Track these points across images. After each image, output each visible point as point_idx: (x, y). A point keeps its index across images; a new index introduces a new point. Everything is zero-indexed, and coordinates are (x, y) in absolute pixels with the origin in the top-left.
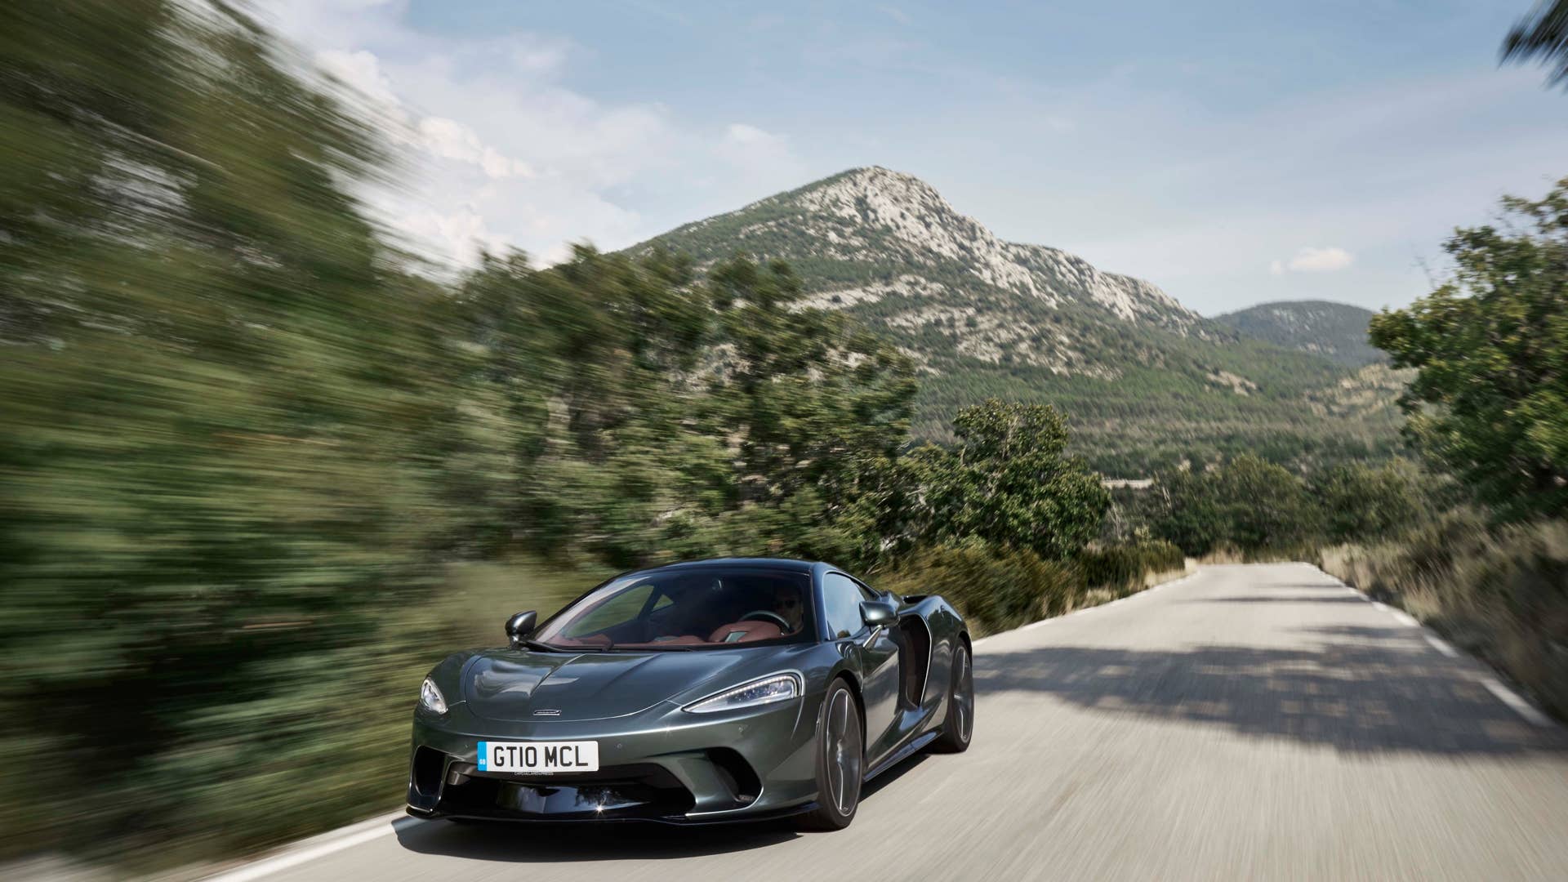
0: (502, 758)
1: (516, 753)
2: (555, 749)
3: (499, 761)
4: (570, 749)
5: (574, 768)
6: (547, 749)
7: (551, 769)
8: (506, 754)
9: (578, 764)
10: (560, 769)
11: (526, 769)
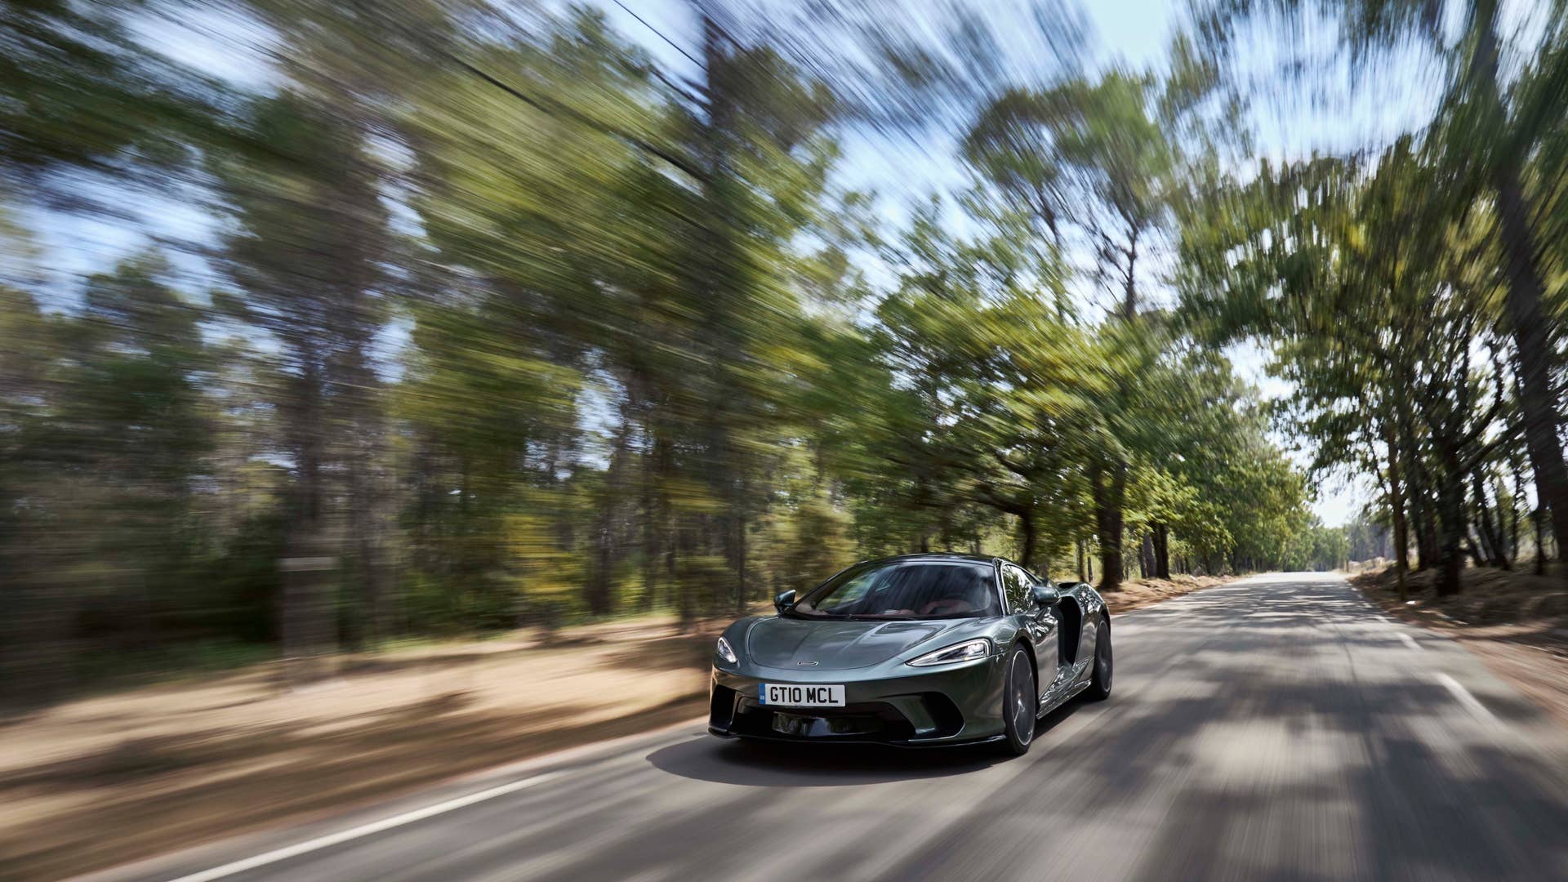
0: (776, 696)
1: (787, 692)
2: (814, 689)
3: (774, 698)
4: (825, 690)
5: (828, 704)
6: (808, 689)
7: (811, 704)
8: (779, 692)
9: (831, 701)
10: (818, 704)
11: (793, 704)
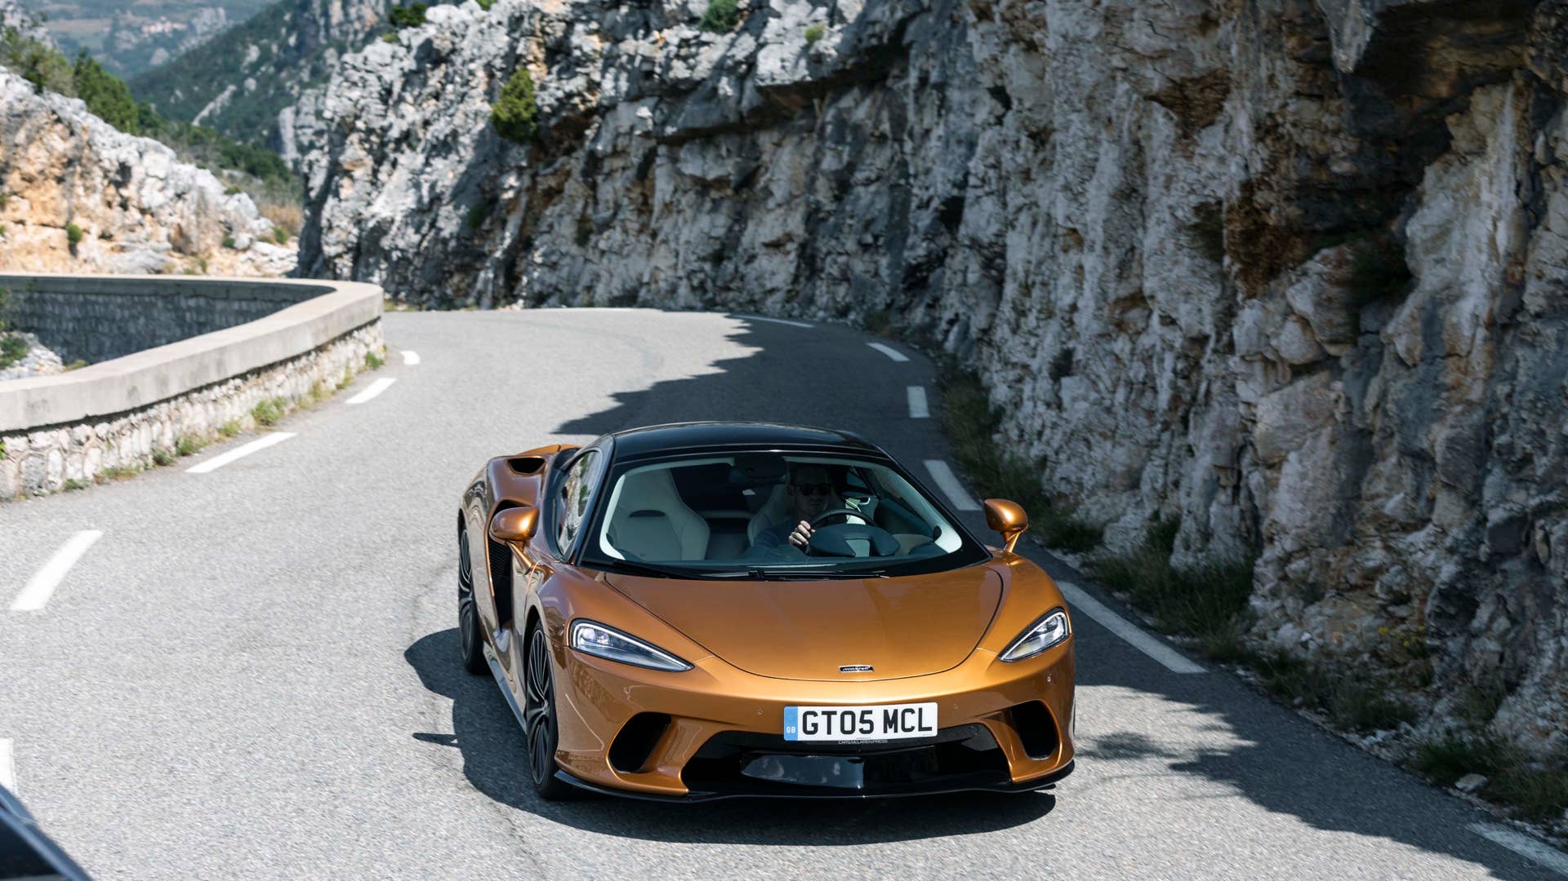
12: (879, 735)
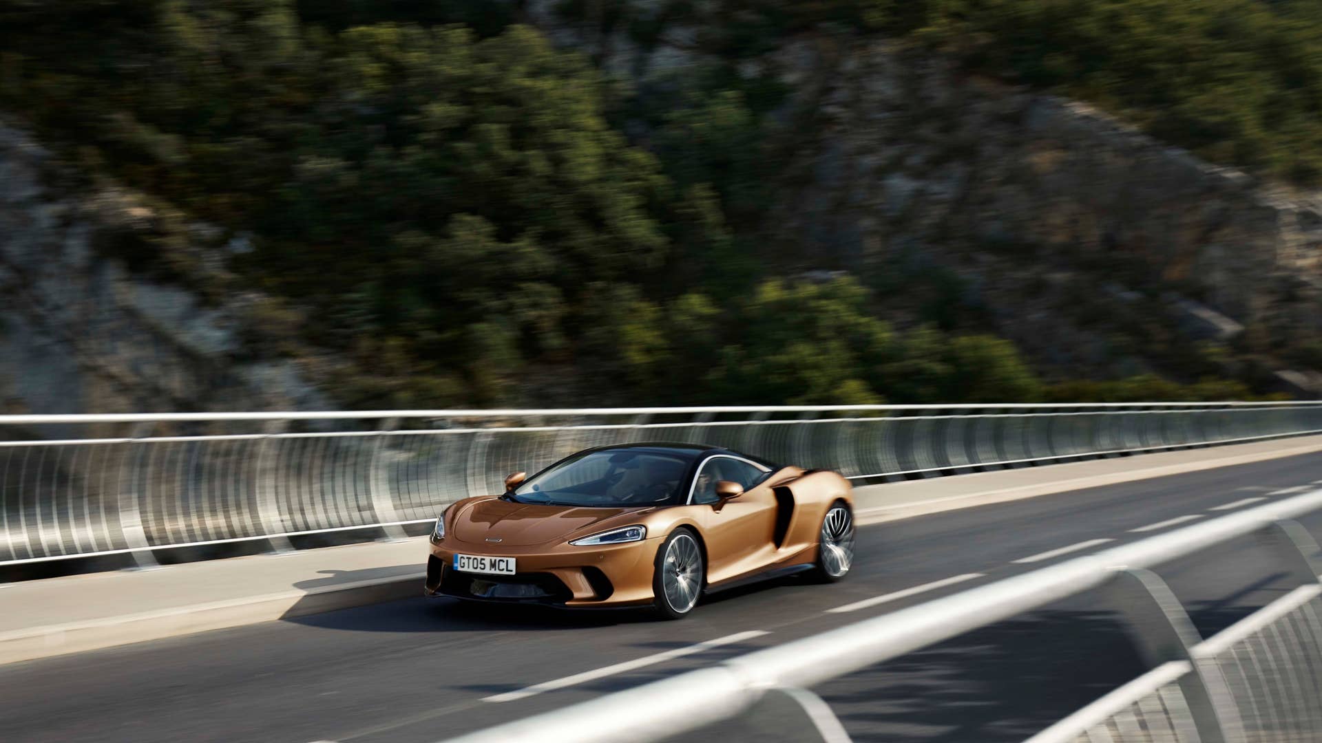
12: (488, 571)
